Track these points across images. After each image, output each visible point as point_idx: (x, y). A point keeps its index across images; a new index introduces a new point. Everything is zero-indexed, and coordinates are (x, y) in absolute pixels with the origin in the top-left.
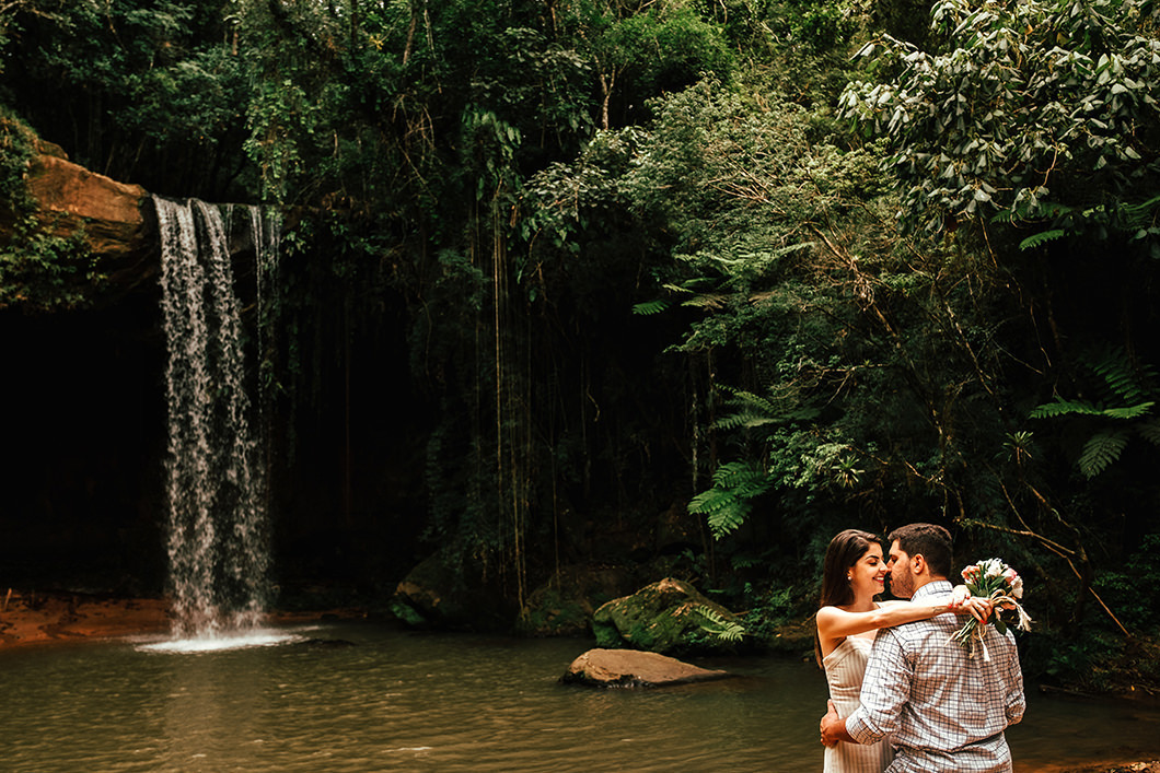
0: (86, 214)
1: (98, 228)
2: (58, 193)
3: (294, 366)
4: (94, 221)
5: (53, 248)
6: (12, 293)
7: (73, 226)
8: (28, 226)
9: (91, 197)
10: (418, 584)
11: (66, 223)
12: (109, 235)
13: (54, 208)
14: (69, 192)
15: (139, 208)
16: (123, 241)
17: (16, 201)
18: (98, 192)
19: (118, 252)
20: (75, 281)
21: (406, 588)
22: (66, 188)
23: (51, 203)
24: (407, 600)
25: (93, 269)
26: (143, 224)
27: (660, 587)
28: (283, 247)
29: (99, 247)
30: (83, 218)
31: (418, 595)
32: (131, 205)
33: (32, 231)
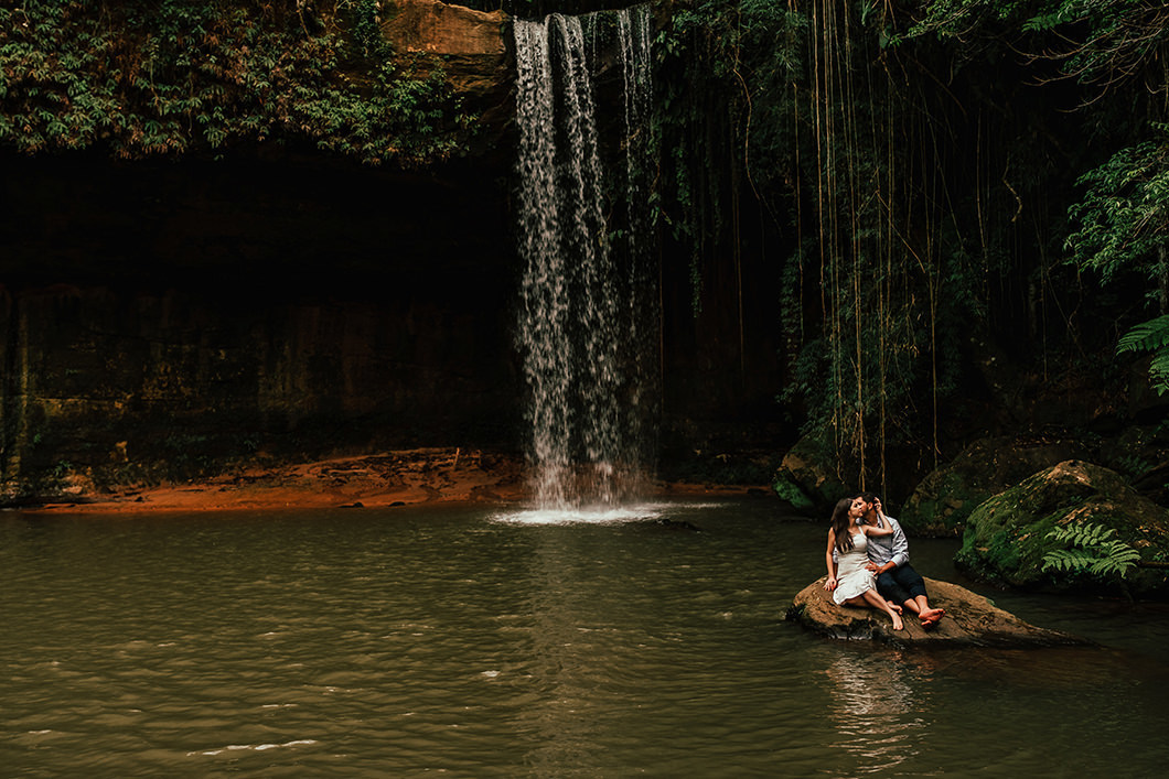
0: (444, 51)
1: (459, 65)
2: (413, 31)
3: (684, 196)
4: (453, 57)
5: (412, 92)
6: (384, 147)
7: (431, 67)
8: (384, 73)
9: (448, 32)
10: (804, 458)
11: (423, 64)
12: (470, 71)
13: (410, 49)
14: (425, 30)
15: (500, 35)
16: (487, 75)
17: (371, 47)
18: (455, 24)
19: (482, 88)
20: (445, 127)
21: (790, 463)
22: (421, 26)
23: (407, 44)
24: (790, 477)
25: (460, 111)
26: (506, 53)
27: (1050, 475)
28: (654, 52)
29: (462, 86)
30: (442, 56)
31: (801, 471)
32: (492, 33)
33: (391, 77)
